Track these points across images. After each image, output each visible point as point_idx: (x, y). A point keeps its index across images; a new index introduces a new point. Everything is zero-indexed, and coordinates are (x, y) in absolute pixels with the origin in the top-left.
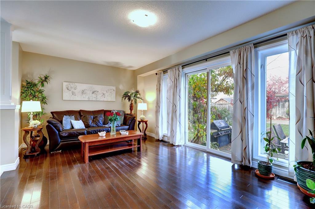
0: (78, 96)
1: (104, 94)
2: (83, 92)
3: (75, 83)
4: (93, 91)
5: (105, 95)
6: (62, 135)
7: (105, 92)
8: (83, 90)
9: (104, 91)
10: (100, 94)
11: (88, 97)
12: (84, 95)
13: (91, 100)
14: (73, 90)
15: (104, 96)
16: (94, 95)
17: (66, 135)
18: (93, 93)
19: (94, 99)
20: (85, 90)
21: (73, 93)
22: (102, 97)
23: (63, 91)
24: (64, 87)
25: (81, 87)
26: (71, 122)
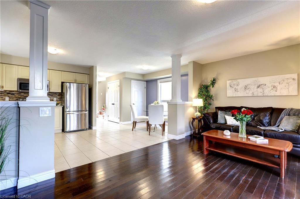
0: (240, 93)
1: (274, 87)
2: (246, 88)
3: (238, 80)
4: (258, 85)
5: (277, 88)
6: (211, 126)
7: (276, 84)
8: (246, 86)
9: (274, 83)
10: (269, 87)
11: (252, 93)
12: (247, 91)
13: (255, 95)
14: (236, 87)
15: (275, 89)
16: (259, 90)
17: (214, 127)
18: (258, 87)
19: (260, 94)
20: (248, 85)
21: (236, 90)
22: (272, 90)
23: (227, 89)
24: (228, 85)
25: (243, 82)
26: (225, 117)
